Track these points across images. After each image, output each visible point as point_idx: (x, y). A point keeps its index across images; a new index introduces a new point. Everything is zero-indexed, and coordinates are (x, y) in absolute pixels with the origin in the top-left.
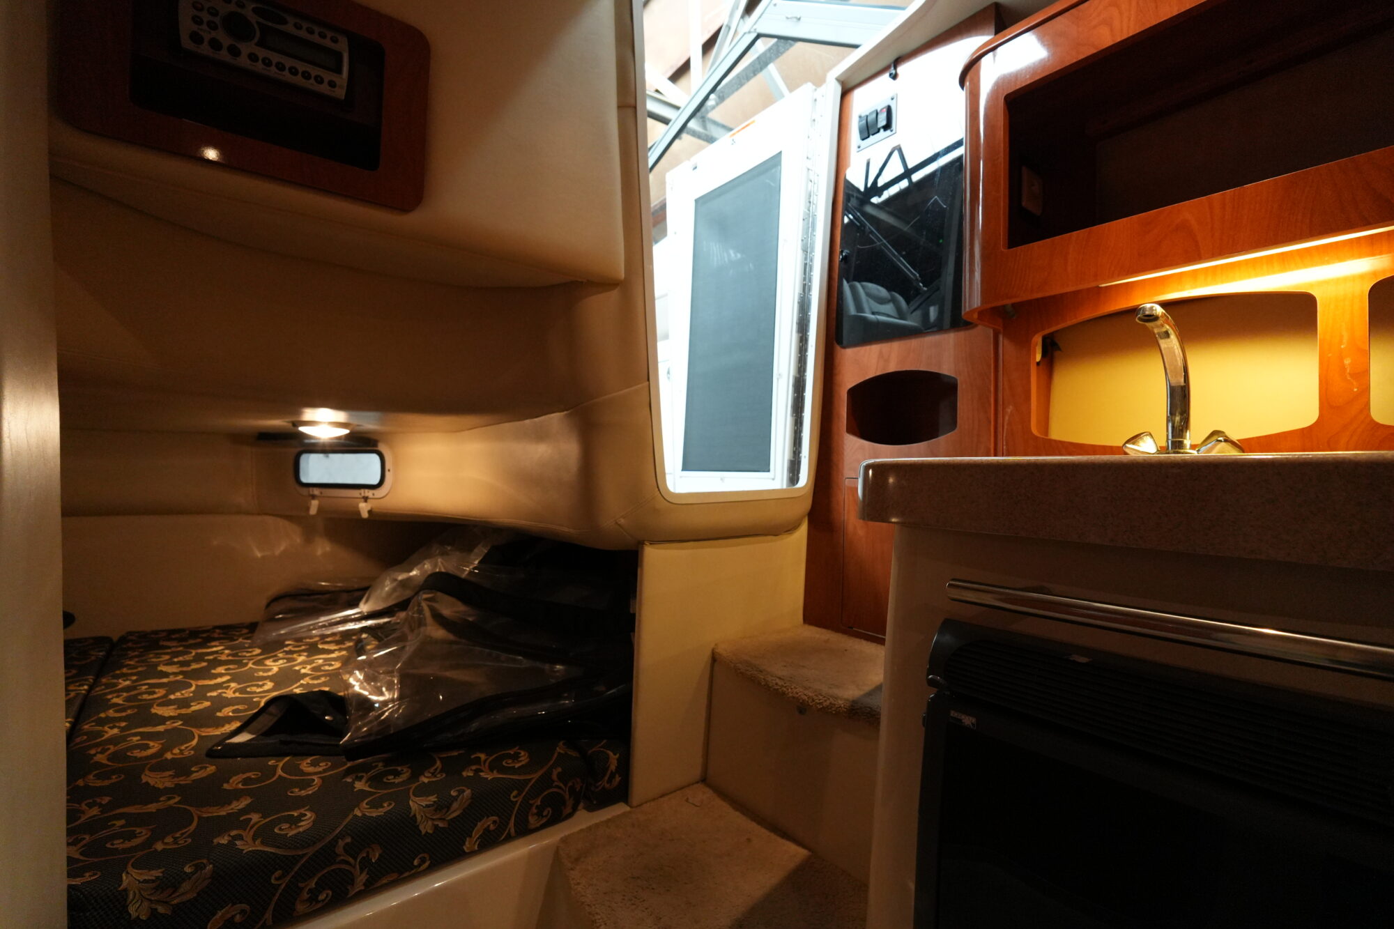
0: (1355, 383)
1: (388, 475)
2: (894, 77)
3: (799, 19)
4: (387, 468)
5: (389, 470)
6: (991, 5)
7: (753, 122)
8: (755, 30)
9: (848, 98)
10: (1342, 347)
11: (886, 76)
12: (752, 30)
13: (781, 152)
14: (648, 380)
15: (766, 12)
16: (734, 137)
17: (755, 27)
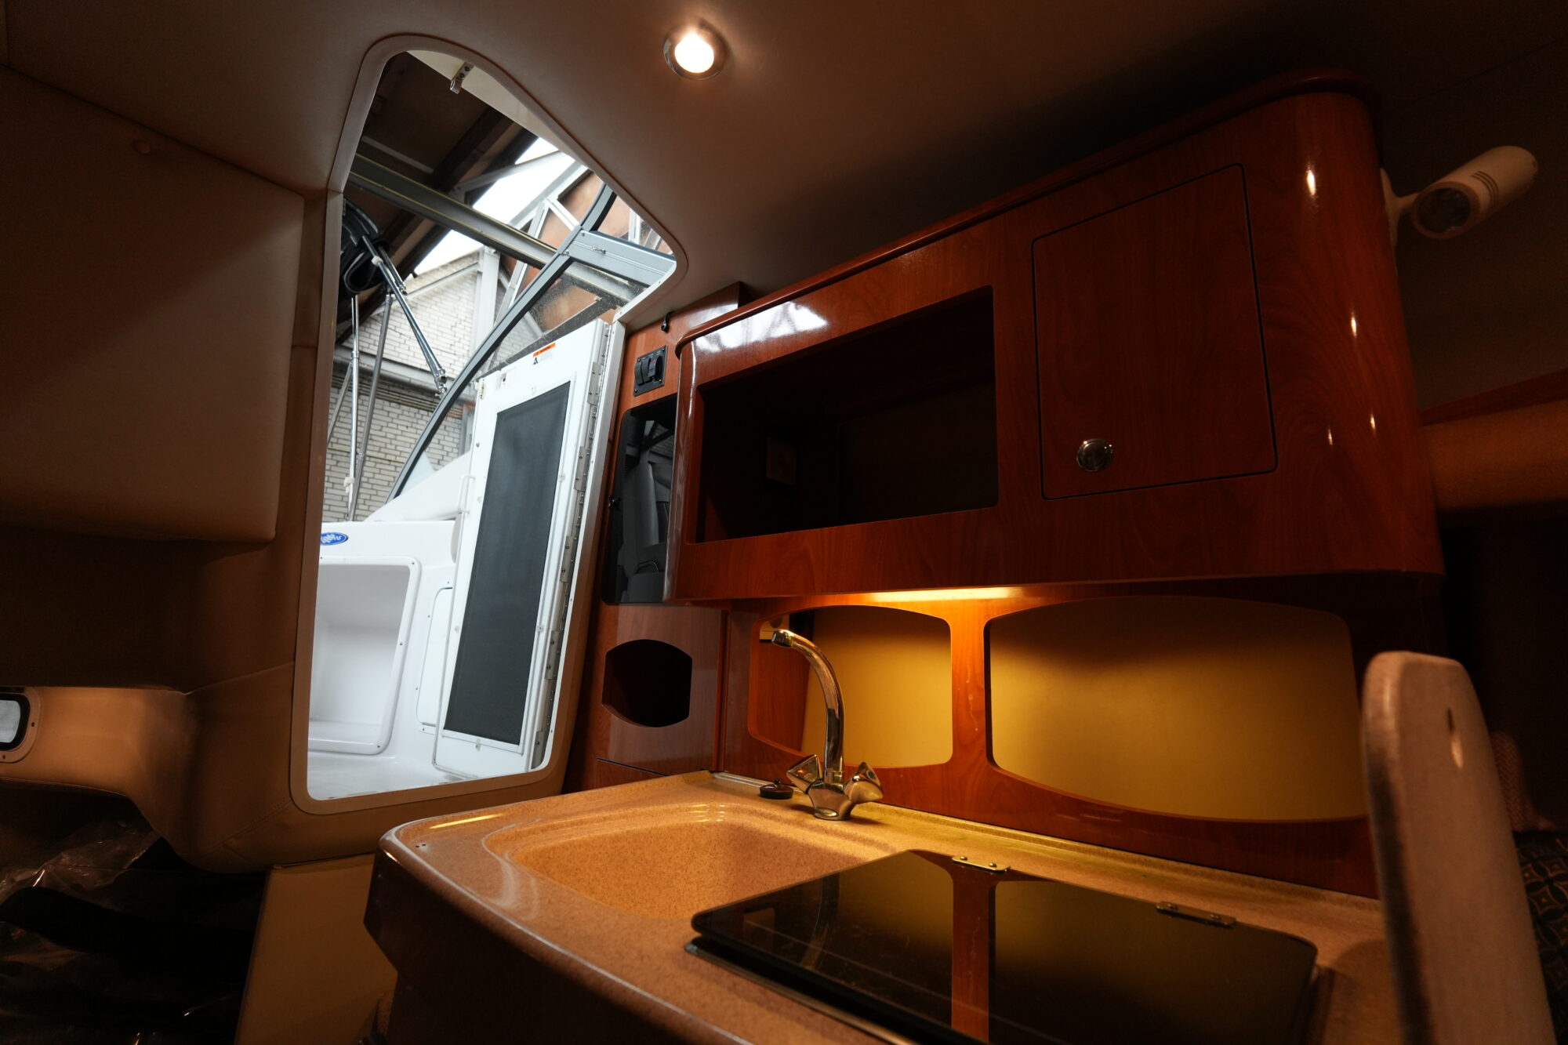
0: (976, 723)
1: (31, 732)
2: (667, 330)
3: (604, 252)
4: (31, 720)
5: (33, 725)
6: (737, 283)
7: (554, 345)
8: (568, 253)
9: (633, 340)
10: (968, 682)
11: (659, 329)
12: (565, 253)
13: (569, 382)
14: (294, 660)
15: (576, 239)
16: (538, 357)
17: (567, 250)
